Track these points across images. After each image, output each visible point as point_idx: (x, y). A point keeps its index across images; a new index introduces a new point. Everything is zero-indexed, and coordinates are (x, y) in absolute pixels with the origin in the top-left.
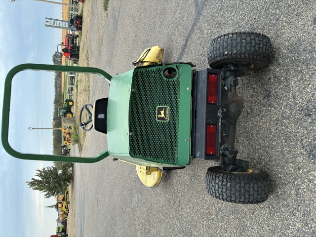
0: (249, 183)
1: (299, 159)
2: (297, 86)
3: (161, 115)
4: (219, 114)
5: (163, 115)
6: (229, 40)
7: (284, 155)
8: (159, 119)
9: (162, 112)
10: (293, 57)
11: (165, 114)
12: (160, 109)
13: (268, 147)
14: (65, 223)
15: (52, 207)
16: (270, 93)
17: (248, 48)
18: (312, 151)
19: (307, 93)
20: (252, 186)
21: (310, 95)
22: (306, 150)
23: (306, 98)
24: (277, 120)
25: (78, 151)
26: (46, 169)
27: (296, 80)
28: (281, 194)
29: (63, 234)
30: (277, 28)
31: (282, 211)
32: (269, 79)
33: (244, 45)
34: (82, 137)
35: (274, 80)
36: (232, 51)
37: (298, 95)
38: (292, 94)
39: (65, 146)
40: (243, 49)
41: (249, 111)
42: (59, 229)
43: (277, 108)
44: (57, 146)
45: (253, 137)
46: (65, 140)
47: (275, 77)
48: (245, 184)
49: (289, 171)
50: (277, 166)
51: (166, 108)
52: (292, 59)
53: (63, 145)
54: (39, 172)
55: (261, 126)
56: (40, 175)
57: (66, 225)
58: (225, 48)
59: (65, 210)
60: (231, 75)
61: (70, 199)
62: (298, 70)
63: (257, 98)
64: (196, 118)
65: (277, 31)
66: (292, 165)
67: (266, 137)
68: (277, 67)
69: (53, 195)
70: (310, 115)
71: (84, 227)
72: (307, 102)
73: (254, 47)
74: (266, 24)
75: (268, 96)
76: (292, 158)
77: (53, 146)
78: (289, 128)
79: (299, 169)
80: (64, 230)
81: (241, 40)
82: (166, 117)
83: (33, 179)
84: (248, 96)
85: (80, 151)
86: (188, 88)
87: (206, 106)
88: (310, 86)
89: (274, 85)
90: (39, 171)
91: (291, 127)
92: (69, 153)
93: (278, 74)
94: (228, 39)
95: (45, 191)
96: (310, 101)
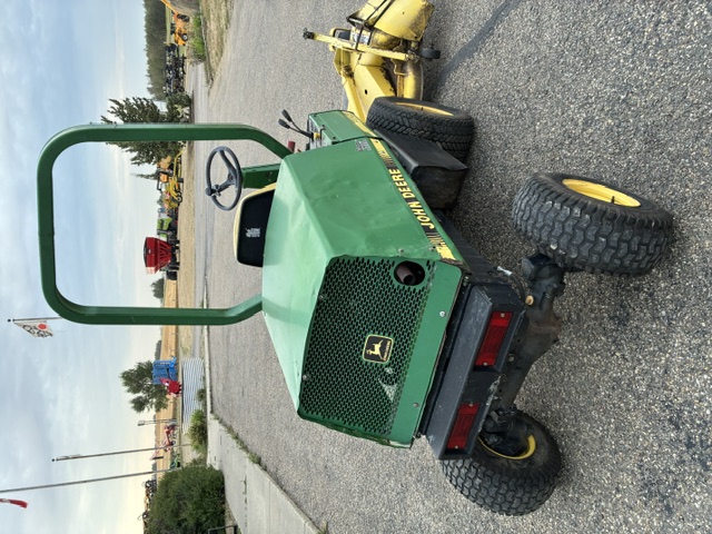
0: (515, 491)
1: (624, 476)
2: (682, 355)
3: (373, 350)
4: (492, 387)
5: (377, 352)
6: (570, 223)
7: (602, 448)
8: (367, 356)
9: (377, 347)
10: (705, 286)
11: (382, 349)
12: (373, 341)
13: (582, 411)
14: (174, 214)
15: (147, 177)
16: (628, 320)
17: (606, 259)
18: (652, 484)
19: (693, 384)
20: (519, 495)
21: (697, 394)
22: (642, 474)
23: (686, 393)
24: (618, 381)
25: (204, 80)
26: (132, 101)
27: (686, 341)
28: (572, 499)
29: (170, 233)
30: (704, 187)
31: (563, 524)
32: (638, 289)
33: (599, 248)
34: (213, 52)
35: (646, 300)
36: (568, 251)
37: (675, 370)
38: (667, 360)
39: (173, 47)
40: (595, 258)
41: (574, 317)
42: (162, 223)
43: (627, 360)
44: (156, 36)
45: (562, 370)
46: (173, 32)
47: (651, 295)
48: (507, 491)
49: (601, 478)
50: (583, 454)
51: (385, 341)
52: (701, 291)
53: (168, 43)
54: (116, 106)
55: (583, 364)
56: (119, 113)
57: (176, 219)
58: (555, 237)
59: (174, 194)
60: (551, 275)
61: (184, 175)
62: (701, 327)
63: (598, 303)
64: (445, 370)
65: (702, 196)
66: (609, 474)
67: (585, 392)
68: (664, 279)
69: (149, 162)
70: (677, 427)
71: (211, 249)
72: (685, 402)
73: (621, 259)
74: (687, 155)
75: (622, 322)
76: (613, 465)
77: (145, 34)
78: (631, 416)
79: (618, 490)
80: (173, 228)
81: (597, 236)
82: (383, 355)
83: (105, 119)
84: (583, 283)
85: (208, 82)
86: (442, 314)
87: (469, 375)
88: (705, 377)
89: (641, 311)
90: (117, 103)
91: (636, 416)
92: (183, 65)
93: (659, 295)
94: (567, 219)
95: (131, 151)
96: (690, 404)
